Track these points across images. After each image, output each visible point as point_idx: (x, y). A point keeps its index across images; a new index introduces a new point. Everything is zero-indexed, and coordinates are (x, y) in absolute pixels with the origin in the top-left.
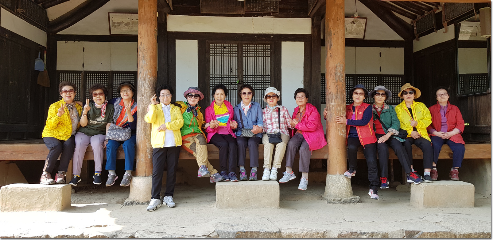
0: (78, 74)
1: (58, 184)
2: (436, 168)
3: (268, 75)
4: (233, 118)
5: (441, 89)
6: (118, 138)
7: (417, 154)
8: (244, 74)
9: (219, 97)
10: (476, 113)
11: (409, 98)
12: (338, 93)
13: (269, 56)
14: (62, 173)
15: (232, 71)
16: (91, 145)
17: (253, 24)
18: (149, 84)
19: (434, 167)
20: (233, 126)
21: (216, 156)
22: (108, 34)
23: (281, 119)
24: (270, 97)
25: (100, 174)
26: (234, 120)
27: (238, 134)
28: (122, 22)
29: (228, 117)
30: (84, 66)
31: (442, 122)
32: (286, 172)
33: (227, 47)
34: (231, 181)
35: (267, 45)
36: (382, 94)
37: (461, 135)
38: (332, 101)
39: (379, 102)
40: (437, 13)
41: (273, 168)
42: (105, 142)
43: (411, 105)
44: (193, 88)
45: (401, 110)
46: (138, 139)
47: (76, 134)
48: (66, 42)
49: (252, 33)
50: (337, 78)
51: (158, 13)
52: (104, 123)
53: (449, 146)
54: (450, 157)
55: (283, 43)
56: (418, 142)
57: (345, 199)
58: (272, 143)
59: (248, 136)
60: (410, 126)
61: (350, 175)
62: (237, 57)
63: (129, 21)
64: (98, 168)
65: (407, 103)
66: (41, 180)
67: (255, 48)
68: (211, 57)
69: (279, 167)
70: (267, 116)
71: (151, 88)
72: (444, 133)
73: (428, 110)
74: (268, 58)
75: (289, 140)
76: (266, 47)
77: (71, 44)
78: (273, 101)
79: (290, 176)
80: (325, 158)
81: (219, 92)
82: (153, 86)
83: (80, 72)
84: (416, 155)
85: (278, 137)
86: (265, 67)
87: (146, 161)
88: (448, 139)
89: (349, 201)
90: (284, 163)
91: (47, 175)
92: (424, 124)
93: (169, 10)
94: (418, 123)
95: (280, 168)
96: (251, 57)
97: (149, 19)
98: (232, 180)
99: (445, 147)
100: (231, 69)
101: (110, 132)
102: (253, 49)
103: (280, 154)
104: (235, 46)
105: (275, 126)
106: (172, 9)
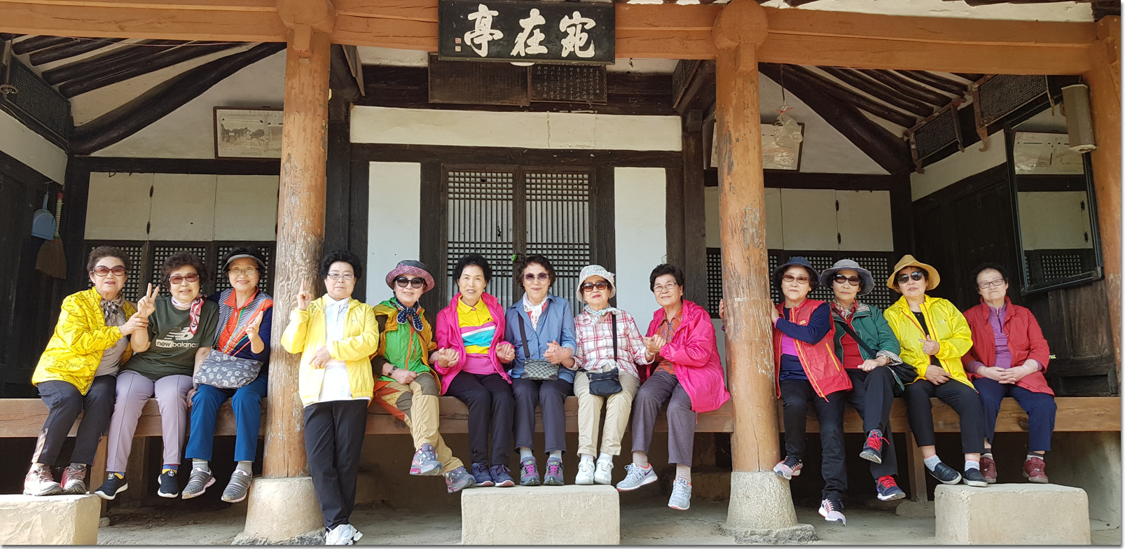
0: (134, 249)
1: (69, 493)
2: (991, 455)
3: (585, 244)
4: (504, 336)
5: (988, 270)
6: (221, 380)
7: (945, 421)
8: (529, 240)
9: (471, 285)
10: (1071, 329)
11: (914, 289)
12: (752, 273)
13: (586, 201)
14: (79, 467)
15: (500, 234)
16: (157, 399)
17: (549, 128)
18: (305, 252)
19: (986, 451)
20: (503, 357)
21: (461, 426)
22: (213, 157)
23: (619, 340)
24: (591, 287)
25: (176, 472)
26: (505, 340)
27: (515, 373)
28: (246, 128)
29: (492, 333)
30: (151, 230)
31: (997, 344)
32: (634, 464)
33: (489, 180)
34: (497, 484)
35: (580, 176)
36: (851, 279)
37: (1044, 374)
38: (737, 294)
39: (845, 297)
40: (962, 109)
41: (602, 455)
42: (190, 392)
43: (922, 306)
44: (408, 263)
45: (898, 317)
46: (272, 384)
47: (119, 373)
48: (112, 174)
49: (547, 148)
50: (748, 240)
51: (330, 90)
52: (191, 345)
53: (1018, 401)
54: (1022, 428)
55: (616, 168)
56: (946, 391)
57: (778, 531)
58: (599, 395)
59: (539, 377)
60: (922, 354)
61: (789, 471)
62: (511, 203)
63: (262, 126)
64: (171, 456)
65: (911, 302)
66: (27, 484)
67: (554, 181)
68: (451, 202)
69: (616, 451)
70: (586, 332)
71: (307, 261)
72: (1003, 369)
73: (960, 316)
74: (584, 205)
75: (639, 388)
76: (578, 179)
77: (122, 179)
78: (599, 296)
79: (643, 474)
80: (726, 431)
81: (471, 271)
82: (314, 257)
83: (139, 244)
84: (941, 423)
85: (612, 379)
86: (576, 226)
87: (289, 438)
88: (1014, 383)
89: (788, 536)
90: (627, 442)
91: (41, 472)
92: (954, 348)
93: (356, 95)
94: (942, 347)
95: (618, 454)
96: (544, 203)
97: (310, 101)
98: (498, 482)
99: (1009, 404)
100: (497, 230)
101: (204, 367)
102: (549, 184)
103: (618, 419)
104: (507, 178)
105: (603, 353)
106: (363, 93)
